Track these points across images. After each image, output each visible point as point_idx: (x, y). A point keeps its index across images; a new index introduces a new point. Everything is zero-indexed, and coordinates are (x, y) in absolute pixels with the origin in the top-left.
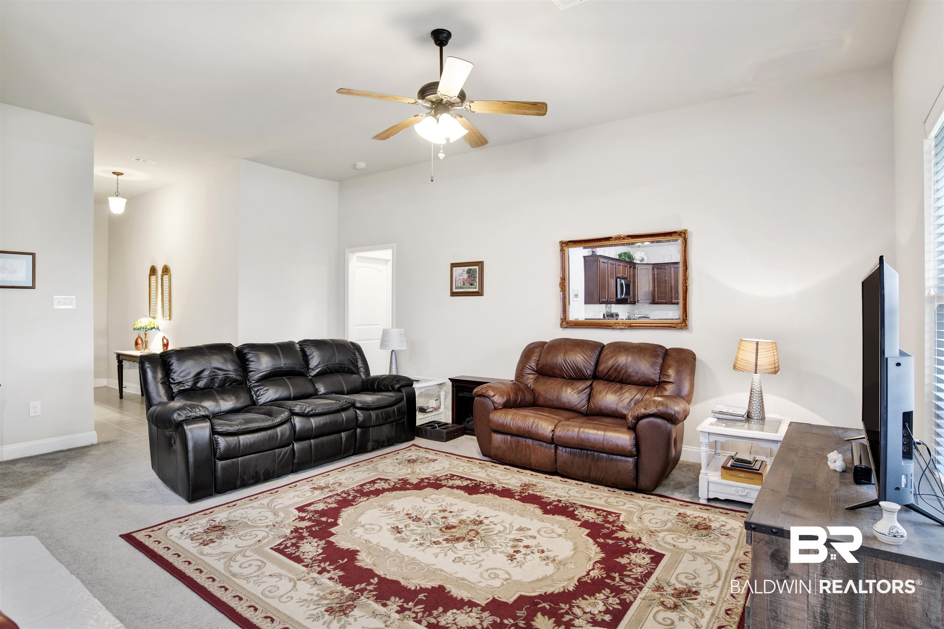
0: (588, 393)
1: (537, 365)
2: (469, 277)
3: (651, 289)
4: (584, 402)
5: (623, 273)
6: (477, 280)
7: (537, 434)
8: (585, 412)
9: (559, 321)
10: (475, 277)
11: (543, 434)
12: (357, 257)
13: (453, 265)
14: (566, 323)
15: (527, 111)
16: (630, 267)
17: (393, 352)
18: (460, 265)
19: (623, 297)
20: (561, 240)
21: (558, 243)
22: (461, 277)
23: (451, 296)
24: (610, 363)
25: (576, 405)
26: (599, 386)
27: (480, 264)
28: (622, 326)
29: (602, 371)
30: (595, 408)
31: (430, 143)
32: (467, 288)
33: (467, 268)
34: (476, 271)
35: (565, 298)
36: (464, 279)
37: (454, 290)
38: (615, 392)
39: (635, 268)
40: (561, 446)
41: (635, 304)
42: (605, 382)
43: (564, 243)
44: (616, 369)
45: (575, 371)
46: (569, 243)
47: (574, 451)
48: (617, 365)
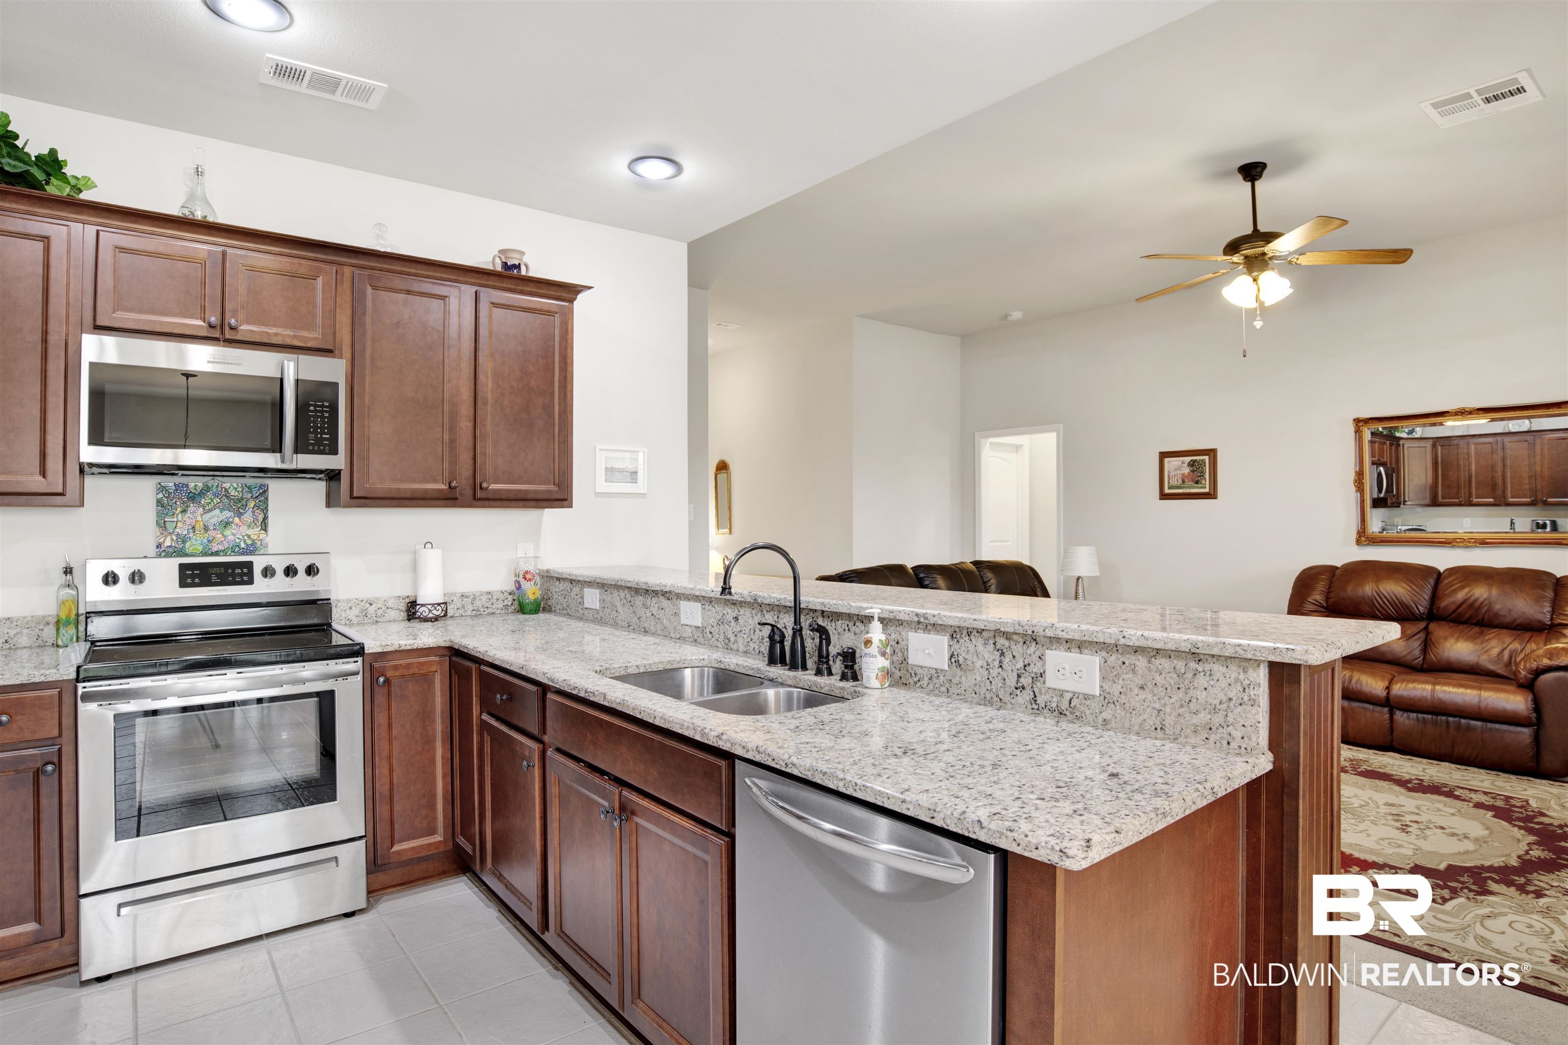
0: (1423, 639)
1: (1327, 599)
2: (1193, 471)
3: (1430, 480)
4: (1417, 652)
5: (1379, 455)
6: (1207, 476)
7: (1360, 692)
8: (1420, 667)
9: (1354, 536)
10: (1202, 472)
11: (1370, 693)
12: (991, 444)
13: (1163, 455)
14: (1364, 537)
15: (1378, 260)
16: (1391, 445)
17: (1080, 580)
18: (1176, 454)
19: (1382, 495)
20: (1355, 417)
21: (1352, 421)
22: (1179, 472)
23: (1160, 499)
24: (1460, 596)
25: (1404, 656)
26: (1439, 630)
27: (1212, 453)
28: (1470, 542)
29: (1446, 607)
30: (1439, 661)
31: (1241, 309)
32: (1189, 487)
33: (1188, 459)
34: (1205, 463)
35: (1364, 501)
36: (1183, 475)
37: (1167, 491)
38: (1472, 639)
39: (1398, 445)
40: (1400, 710)
41: (1399, 507)
42: (1452, 624)
43: (1362, 421)
44: (1471, 605)
45: (1397, 608)
46: (1370, 421)
47: (1424, 718)
48: (1473, 598)
